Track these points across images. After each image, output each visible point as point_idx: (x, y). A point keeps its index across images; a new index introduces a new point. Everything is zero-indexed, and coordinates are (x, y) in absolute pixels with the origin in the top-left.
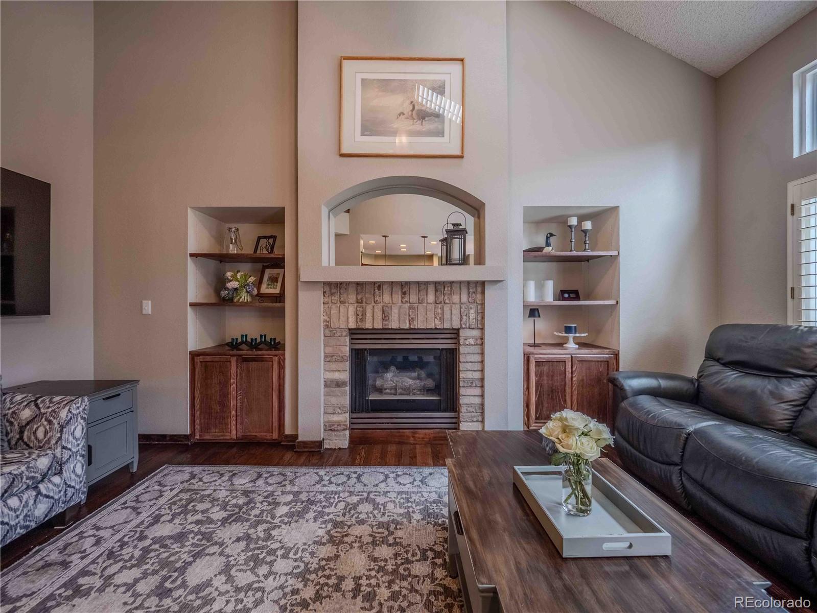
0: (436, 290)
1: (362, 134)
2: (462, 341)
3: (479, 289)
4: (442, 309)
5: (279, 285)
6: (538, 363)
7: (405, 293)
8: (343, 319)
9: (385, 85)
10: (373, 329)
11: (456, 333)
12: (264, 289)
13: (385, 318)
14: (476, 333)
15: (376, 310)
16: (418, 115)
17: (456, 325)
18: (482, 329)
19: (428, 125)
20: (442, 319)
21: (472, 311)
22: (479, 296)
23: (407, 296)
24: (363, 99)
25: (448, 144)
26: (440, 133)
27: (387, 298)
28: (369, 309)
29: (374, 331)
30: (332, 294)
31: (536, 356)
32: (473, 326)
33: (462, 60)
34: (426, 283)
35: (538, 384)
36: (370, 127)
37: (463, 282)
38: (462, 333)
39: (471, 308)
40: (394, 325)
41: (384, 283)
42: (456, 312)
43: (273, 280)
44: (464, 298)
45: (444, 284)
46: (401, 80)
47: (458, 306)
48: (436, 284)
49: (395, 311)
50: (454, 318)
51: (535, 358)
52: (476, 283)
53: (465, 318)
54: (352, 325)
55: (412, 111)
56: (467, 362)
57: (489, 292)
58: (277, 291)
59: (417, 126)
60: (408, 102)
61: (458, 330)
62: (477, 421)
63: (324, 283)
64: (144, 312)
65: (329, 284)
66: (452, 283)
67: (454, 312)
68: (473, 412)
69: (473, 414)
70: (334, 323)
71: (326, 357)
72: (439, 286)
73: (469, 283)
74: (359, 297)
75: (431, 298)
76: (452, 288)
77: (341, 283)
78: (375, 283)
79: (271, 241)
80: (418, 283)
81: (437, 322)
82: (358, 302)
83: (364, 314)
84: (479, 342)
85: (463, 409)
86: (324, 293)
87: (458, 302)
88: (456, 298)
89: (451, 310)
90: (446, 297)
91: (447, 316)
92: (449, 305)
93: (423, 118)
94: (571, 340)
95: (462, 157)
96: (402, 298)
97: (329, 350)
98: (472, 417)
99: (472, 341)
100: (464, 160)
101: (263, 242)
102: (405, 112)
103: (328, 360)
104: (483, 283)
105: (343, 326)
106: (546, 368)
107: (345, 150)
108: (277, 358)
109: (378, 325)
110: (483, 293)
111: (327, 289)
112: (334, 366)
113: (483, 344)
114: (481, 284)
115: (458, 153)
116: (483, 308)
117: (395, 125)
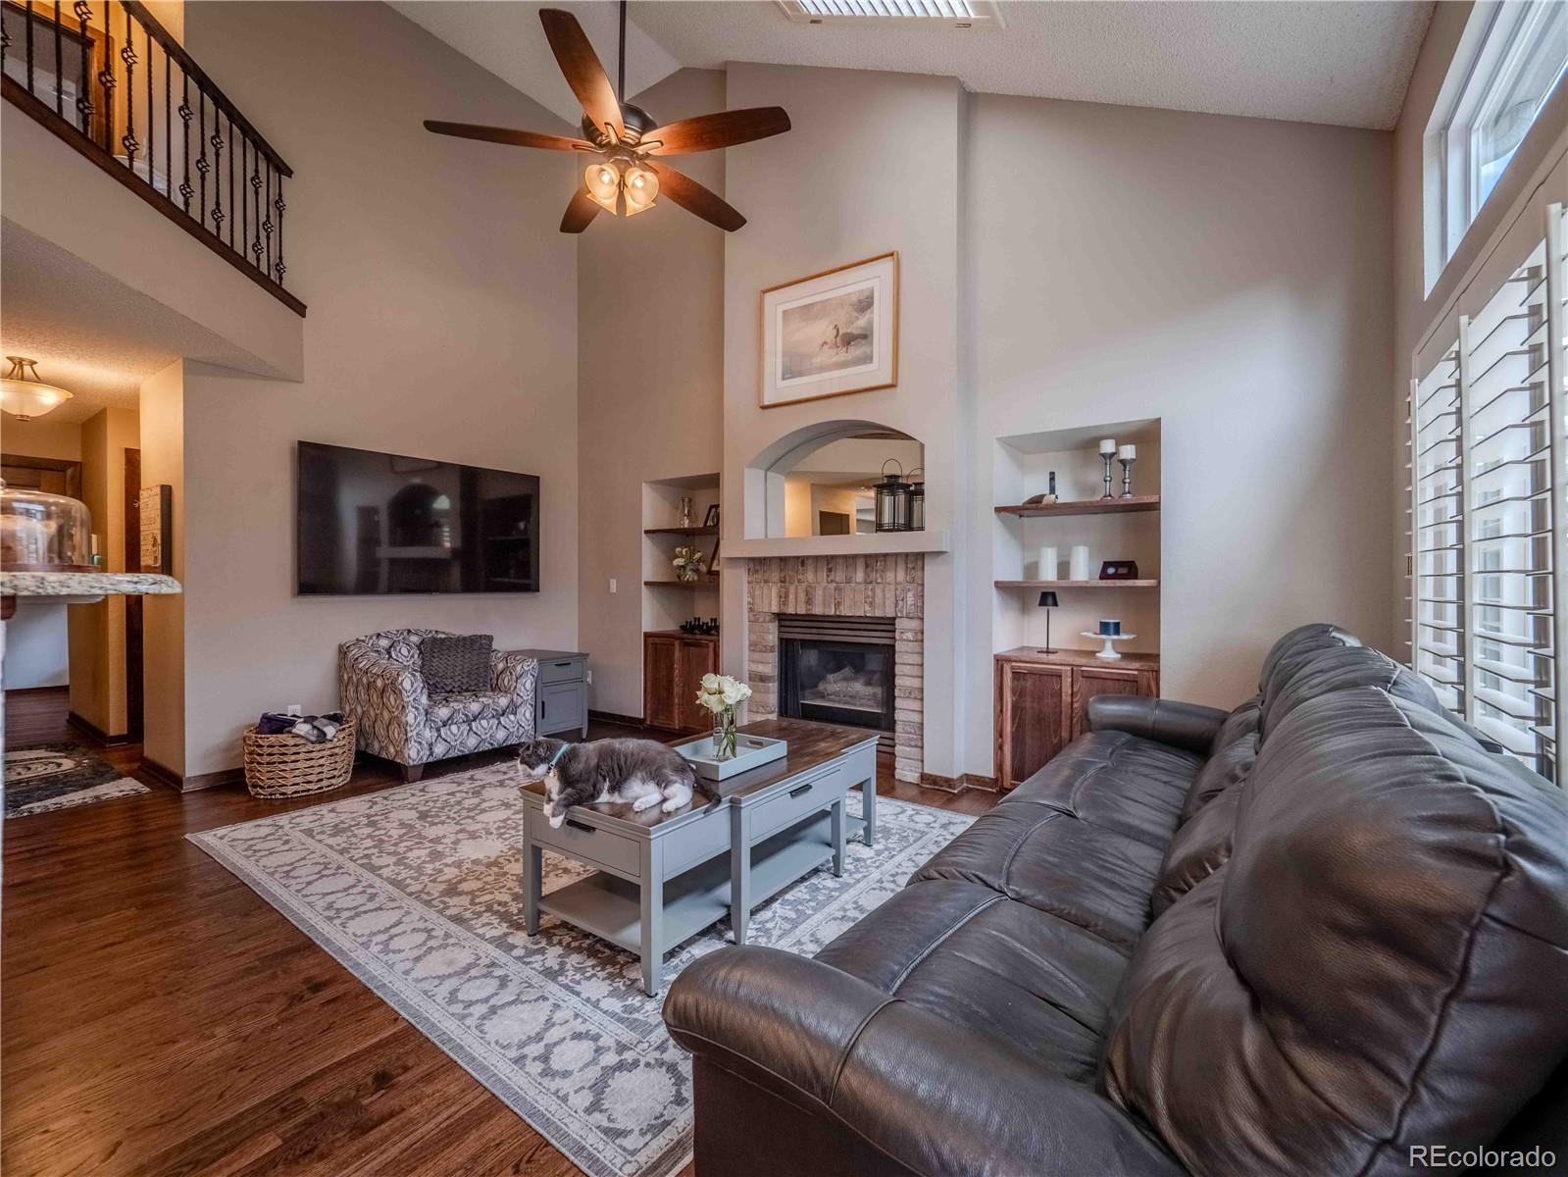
0: (867, 566)
1: (784, 379)
2: (897, 635)
3: (919, 563)
4: (873, 590)
6: (1017, 675)
7: (830, 570)
8: (766, 601)
9: (807, 312)
10: (796, 615)
11: (891, 622)
13: (809, 601)
14: (914, 624)
15: (799, 591)
16: (842, 340)
17: (890, 613)
18: (922, 619)
19: (856, 351)
20: (873, 604)
21: (910, 594)
22: (919, 573)
23: (833, 573)
24: (784, 335)
25: (877, 371)
26: (868, 359)
27: (810, 576)
28: (792, 589)
29: (796, 617)
30: (757, 572)
31: (1014, 664)
32: (911, 615)
33: (892, 254)
34: (855, 557)
35: (1017, 708)
36: (792, 368)
37: (900, 554)
38: (900, 624)
39: (909, 590)
40: (818, 610)
41: (808, 557)
42: (890, 595)
44: (901, 575)
45: (876, 556)
46: (821, 302)
47: (893, 587)
48: (867, 557)
49: (819, 593)
50: (888, 603)
51: (1012, 668)
52: (918, 554)
53: (900, 602)
54: (775, 609)
55: (836, 337)
56: (904, 664)
57: (932, 571)
59: (843, 355)
60: (831, 327)
61: (894, 619)
62: (916, 746)
63: (748, 559)
64: (611, 591)
65: (752, 559)
66: (885, 555)
67: (888, 595)
68: (911, 733)
69: (911, 736)
70: (758, 608)
71: (750, 645)
72: (870, 560)
73: (907, 555)
74: (782, 575)
75: (860, 576)
76: (885, 562)
77: (765, 559)
78: (798, 558)
80: (845, 557)
81: (867, 608)
82: (782, 582)
83: (787, 597)
84: (919, 637)
85: (899, 727)
86: (749, 570)
87: (893, 582)
88: (890, 576)
89: (884, 591)
90: (878, 575)
91: (878, 600)
92: (881, 586)
93: (849, 344)
94: (1109, 645)
95: (895, 385)
96: (828, 576)
97: (754, 637)
98: (911, 739)
99: (910, 635)
100: (898, 389)
102: (828, 341)
103: (752, 648)
104: (923, 556)
105: (766, 610)
106: (1029, 683)
107: (766, 403)
108: (711, 645)
109: (802, 610)
110: (923, 568)
111: (751, 565)
112: (757, 656)
113: (922, 641)
114: (921, 556)
115: (889, 381)
116: (923, 590)
117: (817, 360)
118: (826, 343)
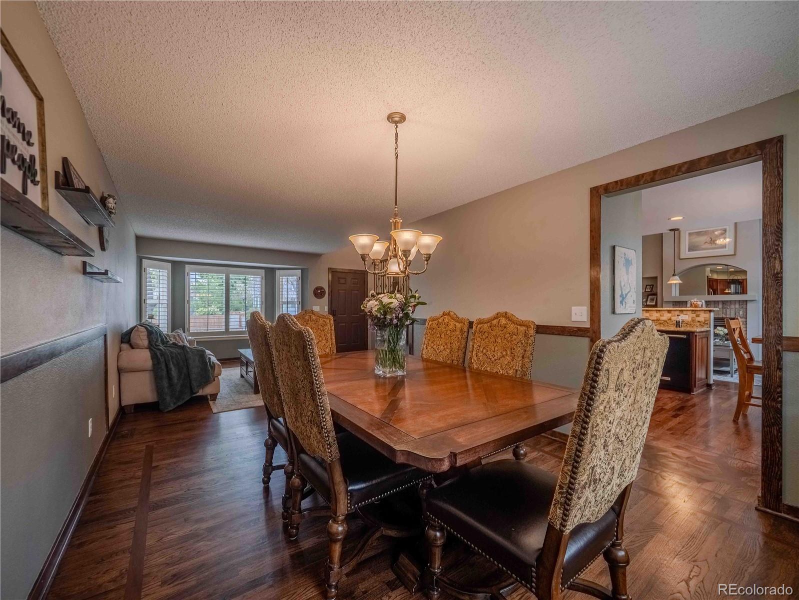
0: (723, 303)
1: (689, 251)
3: (745, 303)
4: (726, 311)
5: (655, 301)
9: (699, 233)
12: (648, 303)
14: (743, 320)
16: (714, 241)
18: (746, 318)
20: (726, 314)
22: (745, 306)
24: (689, 240)
25: (728, 250)
26: (724, 247)
32: (741, 317)
34: (718, 301)
36: (692, 248)
37: (737, 300)
39: (740, 310)
43: (652, 300)
44: (737, 307)
45: (727, 301)
46: (705, 231)
47: (734, 310)
50: (732, 314)
52: (743, 301)
53: (737, 314)
55: (711, 240)
57: (749, 305)
58: (654, 304)
60: (709, 237)
61: (734, 319)
63: (673, 302)
65: (676, 302)
66: (731, 301)
67: (732, 311)
73: (740, 301)
75: (720, 306)
76: (731, 303)
77: (680, 302)
79: (652, 286)
80: (714, 301)
81: (724, 315)
86: (673, 305)
88: (733, 307)
89: (730, 311)
90: (728, 306)
92: (729, 309)
95: (735, 255)
101: (648, 287)
102: (708, 242)
104: (747, 301)
107: (681, 258)
110: (747, 304)
111: (674, 303)
113: (746, 324)
114: (746, 301)
115: (733, 253)
116: (747, 310)
117: (703, 247)
118: (706, 242)
